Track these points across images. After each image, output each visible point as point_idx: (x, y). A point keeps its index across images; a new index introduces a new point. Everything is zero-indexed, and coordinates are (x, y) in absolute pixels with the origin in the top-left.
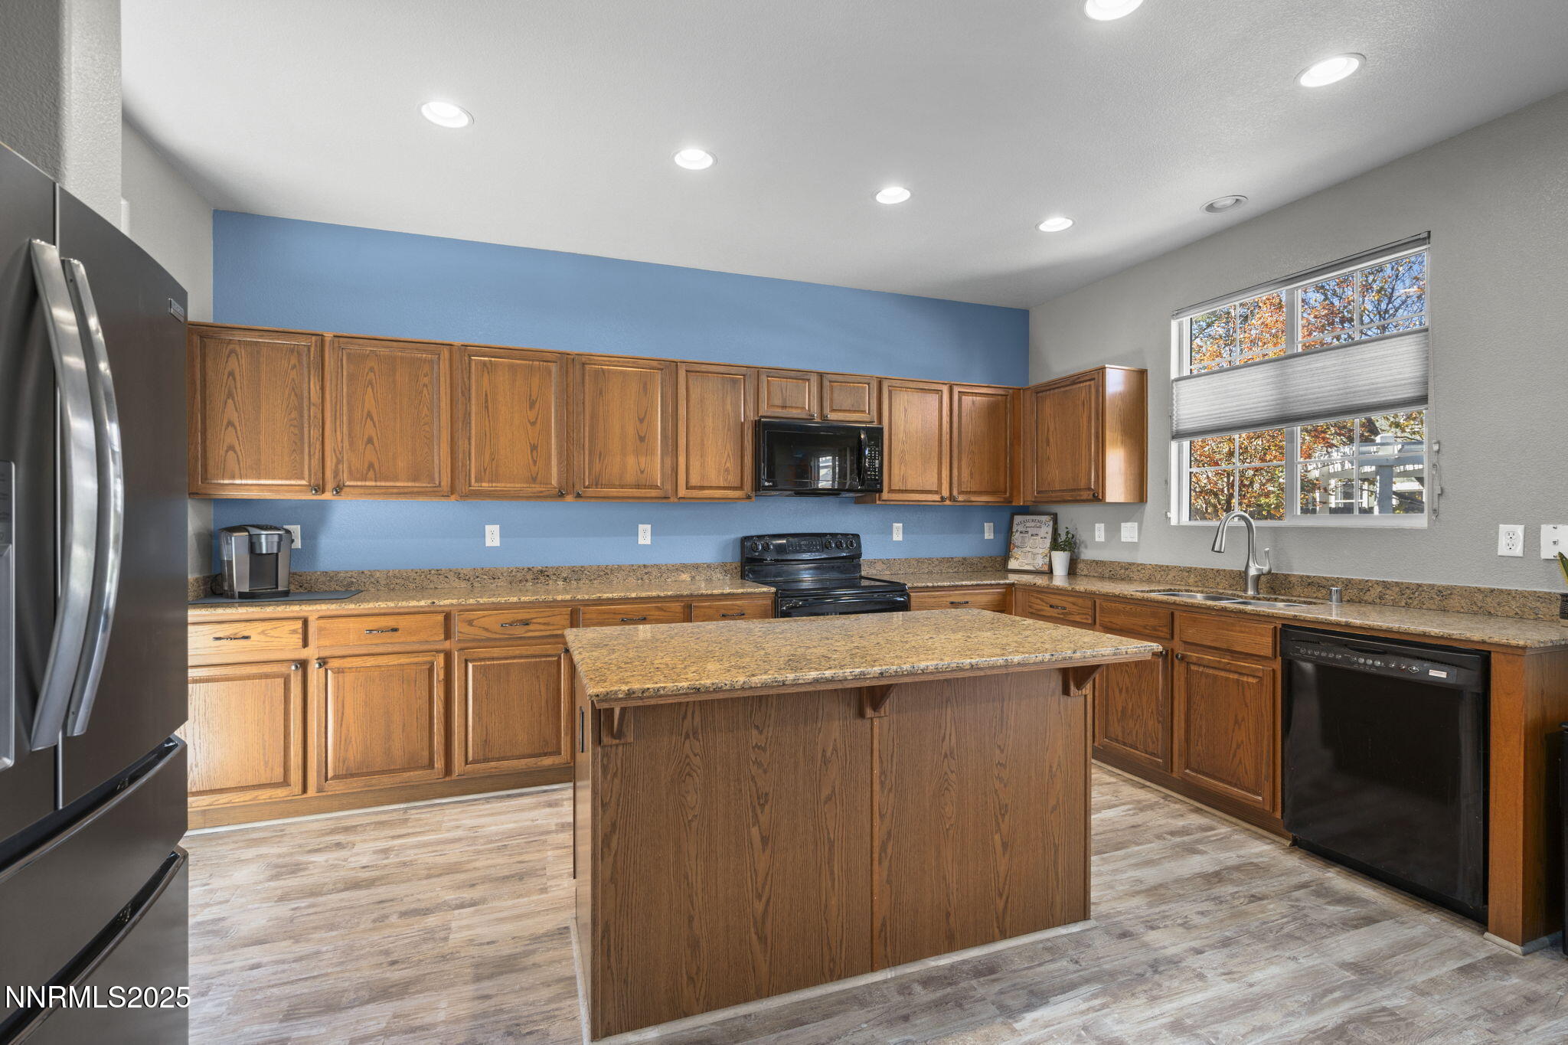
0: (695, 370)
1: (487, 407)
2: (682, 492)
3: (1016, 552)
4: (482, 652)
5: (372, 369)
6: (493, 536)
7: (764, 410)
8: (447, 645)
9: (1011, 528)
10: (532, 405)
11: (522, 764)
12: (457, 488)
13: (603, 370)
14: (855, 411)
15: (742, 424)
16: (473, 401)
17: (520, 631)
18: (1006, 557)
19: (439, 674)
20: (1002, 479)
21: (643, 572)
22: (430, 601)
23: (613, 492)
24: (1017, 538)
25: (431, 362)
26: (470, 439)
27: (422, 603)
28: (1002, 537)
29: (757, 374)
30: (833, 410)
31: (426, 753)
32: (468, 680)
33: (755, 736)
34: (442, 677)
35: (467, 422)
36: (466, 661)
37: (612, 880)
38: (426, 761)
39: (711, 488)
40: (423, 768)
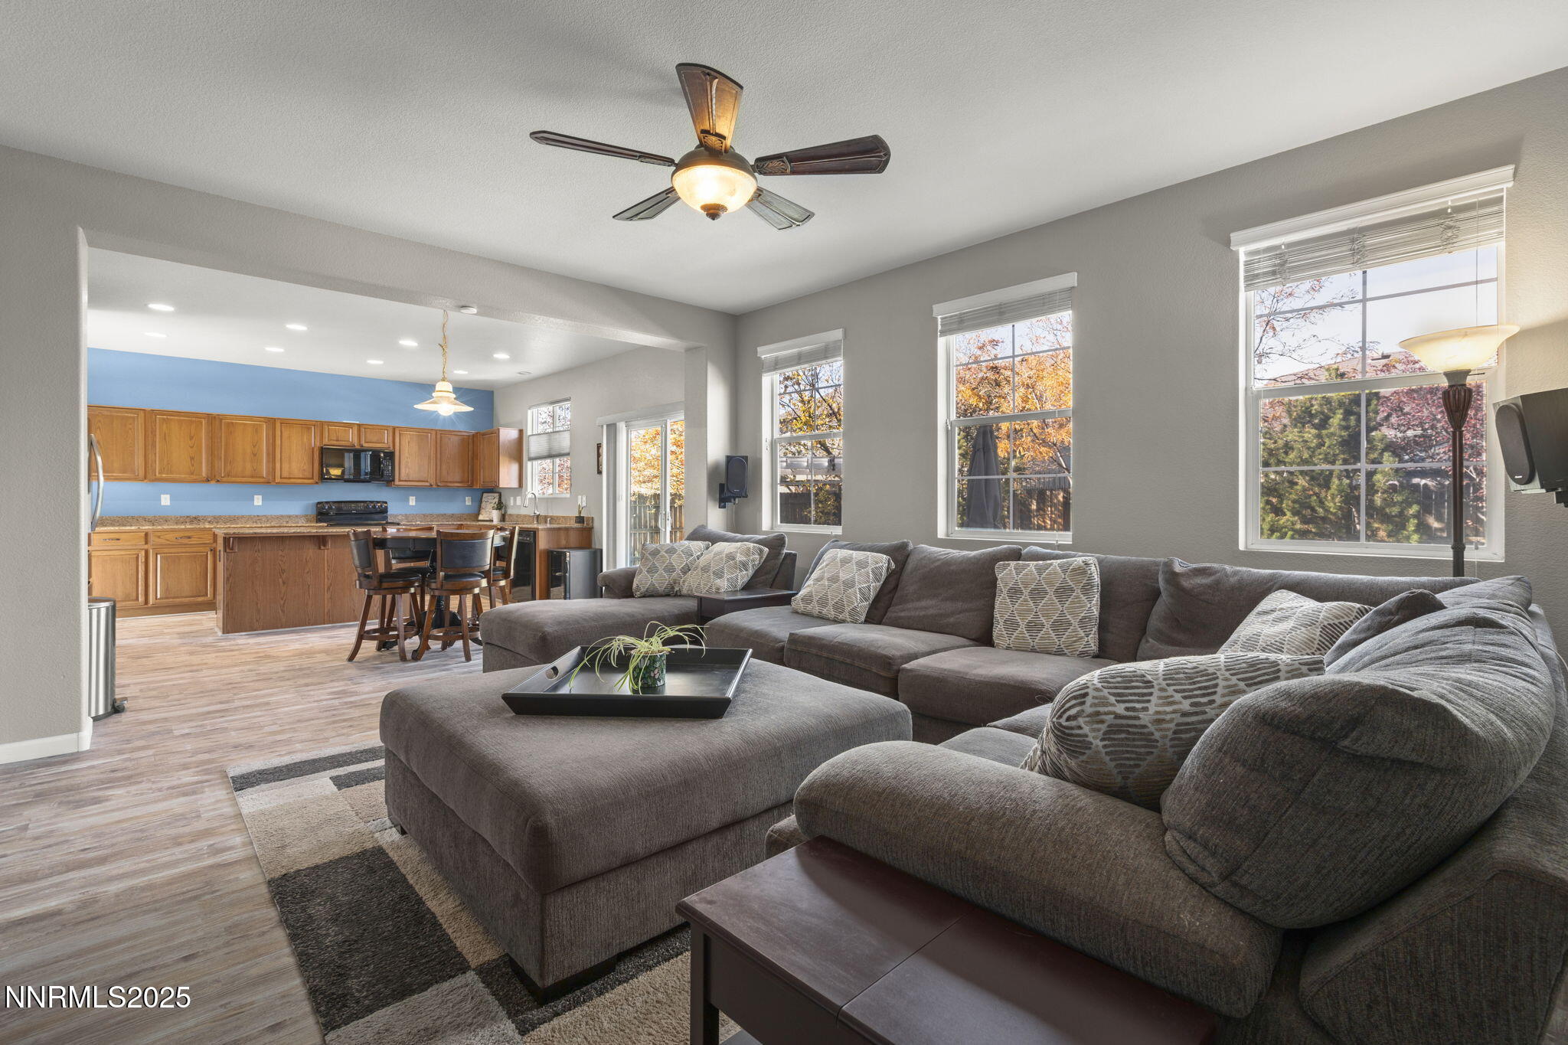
0: (286, 423)
1: (165, 439)
2: (278, 480)
3: (482, 511)
4: (166, 550)
5: (100, 421)
6: (165, 500)
7: (326, 441)
8: (146, 547)
9: (481, 499)
10: (191, 438)
11: (187, 600)
12: (148, 476)
13: (232, 423)
14: (379, 443)
15: (313, 449)
16: (158, 436)
17: (186, 541)
18: (478, 514)
19: (142, 559)
20: (466, 475)
21: (258, 519)
22: (137, 527)
23: (238, 479)
24: (483, 504)
25: (134, 418)
26: (155, 454)
27: (133, 528)
28: (477, 504)
29: (320, 425)
30: (366, 442)
31: (134, 594)
32: (158, 563)
33: (280, 553)
34: (143, 560)
35: (154, 445)
36: (157, 554)
37: (230, 590)
38: (134, 598)
39: (294, 478)
40: (132, 600)
